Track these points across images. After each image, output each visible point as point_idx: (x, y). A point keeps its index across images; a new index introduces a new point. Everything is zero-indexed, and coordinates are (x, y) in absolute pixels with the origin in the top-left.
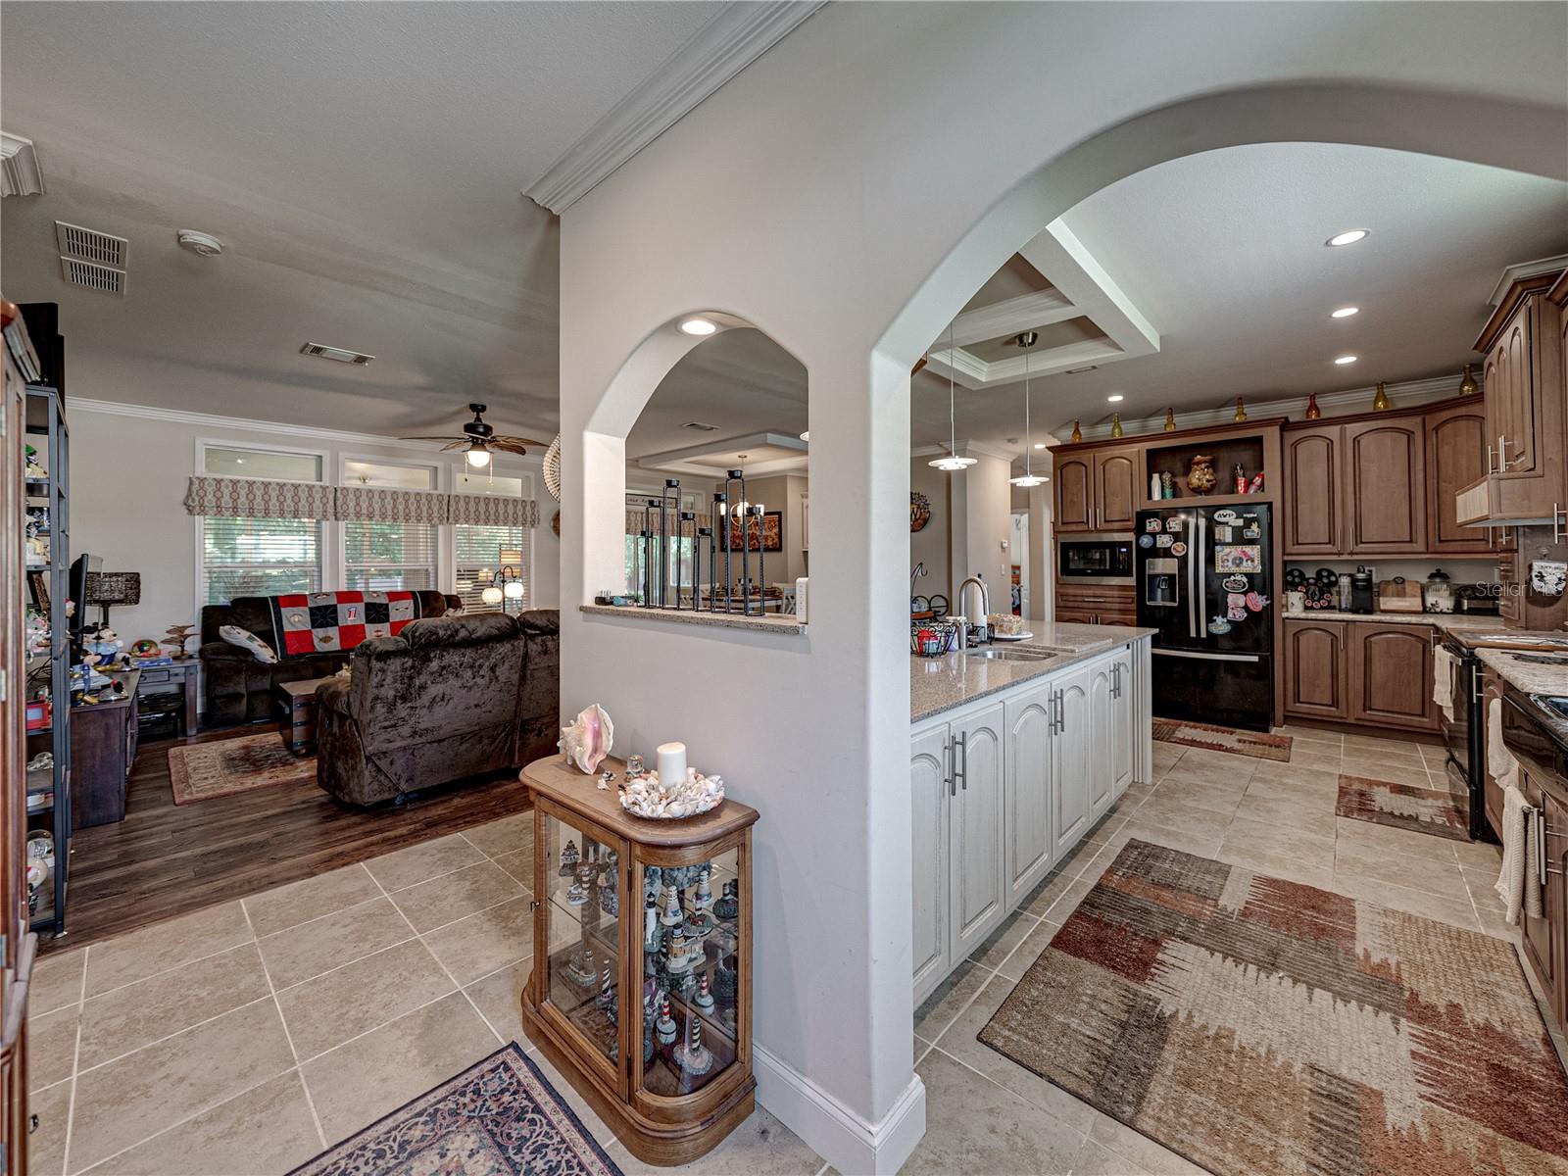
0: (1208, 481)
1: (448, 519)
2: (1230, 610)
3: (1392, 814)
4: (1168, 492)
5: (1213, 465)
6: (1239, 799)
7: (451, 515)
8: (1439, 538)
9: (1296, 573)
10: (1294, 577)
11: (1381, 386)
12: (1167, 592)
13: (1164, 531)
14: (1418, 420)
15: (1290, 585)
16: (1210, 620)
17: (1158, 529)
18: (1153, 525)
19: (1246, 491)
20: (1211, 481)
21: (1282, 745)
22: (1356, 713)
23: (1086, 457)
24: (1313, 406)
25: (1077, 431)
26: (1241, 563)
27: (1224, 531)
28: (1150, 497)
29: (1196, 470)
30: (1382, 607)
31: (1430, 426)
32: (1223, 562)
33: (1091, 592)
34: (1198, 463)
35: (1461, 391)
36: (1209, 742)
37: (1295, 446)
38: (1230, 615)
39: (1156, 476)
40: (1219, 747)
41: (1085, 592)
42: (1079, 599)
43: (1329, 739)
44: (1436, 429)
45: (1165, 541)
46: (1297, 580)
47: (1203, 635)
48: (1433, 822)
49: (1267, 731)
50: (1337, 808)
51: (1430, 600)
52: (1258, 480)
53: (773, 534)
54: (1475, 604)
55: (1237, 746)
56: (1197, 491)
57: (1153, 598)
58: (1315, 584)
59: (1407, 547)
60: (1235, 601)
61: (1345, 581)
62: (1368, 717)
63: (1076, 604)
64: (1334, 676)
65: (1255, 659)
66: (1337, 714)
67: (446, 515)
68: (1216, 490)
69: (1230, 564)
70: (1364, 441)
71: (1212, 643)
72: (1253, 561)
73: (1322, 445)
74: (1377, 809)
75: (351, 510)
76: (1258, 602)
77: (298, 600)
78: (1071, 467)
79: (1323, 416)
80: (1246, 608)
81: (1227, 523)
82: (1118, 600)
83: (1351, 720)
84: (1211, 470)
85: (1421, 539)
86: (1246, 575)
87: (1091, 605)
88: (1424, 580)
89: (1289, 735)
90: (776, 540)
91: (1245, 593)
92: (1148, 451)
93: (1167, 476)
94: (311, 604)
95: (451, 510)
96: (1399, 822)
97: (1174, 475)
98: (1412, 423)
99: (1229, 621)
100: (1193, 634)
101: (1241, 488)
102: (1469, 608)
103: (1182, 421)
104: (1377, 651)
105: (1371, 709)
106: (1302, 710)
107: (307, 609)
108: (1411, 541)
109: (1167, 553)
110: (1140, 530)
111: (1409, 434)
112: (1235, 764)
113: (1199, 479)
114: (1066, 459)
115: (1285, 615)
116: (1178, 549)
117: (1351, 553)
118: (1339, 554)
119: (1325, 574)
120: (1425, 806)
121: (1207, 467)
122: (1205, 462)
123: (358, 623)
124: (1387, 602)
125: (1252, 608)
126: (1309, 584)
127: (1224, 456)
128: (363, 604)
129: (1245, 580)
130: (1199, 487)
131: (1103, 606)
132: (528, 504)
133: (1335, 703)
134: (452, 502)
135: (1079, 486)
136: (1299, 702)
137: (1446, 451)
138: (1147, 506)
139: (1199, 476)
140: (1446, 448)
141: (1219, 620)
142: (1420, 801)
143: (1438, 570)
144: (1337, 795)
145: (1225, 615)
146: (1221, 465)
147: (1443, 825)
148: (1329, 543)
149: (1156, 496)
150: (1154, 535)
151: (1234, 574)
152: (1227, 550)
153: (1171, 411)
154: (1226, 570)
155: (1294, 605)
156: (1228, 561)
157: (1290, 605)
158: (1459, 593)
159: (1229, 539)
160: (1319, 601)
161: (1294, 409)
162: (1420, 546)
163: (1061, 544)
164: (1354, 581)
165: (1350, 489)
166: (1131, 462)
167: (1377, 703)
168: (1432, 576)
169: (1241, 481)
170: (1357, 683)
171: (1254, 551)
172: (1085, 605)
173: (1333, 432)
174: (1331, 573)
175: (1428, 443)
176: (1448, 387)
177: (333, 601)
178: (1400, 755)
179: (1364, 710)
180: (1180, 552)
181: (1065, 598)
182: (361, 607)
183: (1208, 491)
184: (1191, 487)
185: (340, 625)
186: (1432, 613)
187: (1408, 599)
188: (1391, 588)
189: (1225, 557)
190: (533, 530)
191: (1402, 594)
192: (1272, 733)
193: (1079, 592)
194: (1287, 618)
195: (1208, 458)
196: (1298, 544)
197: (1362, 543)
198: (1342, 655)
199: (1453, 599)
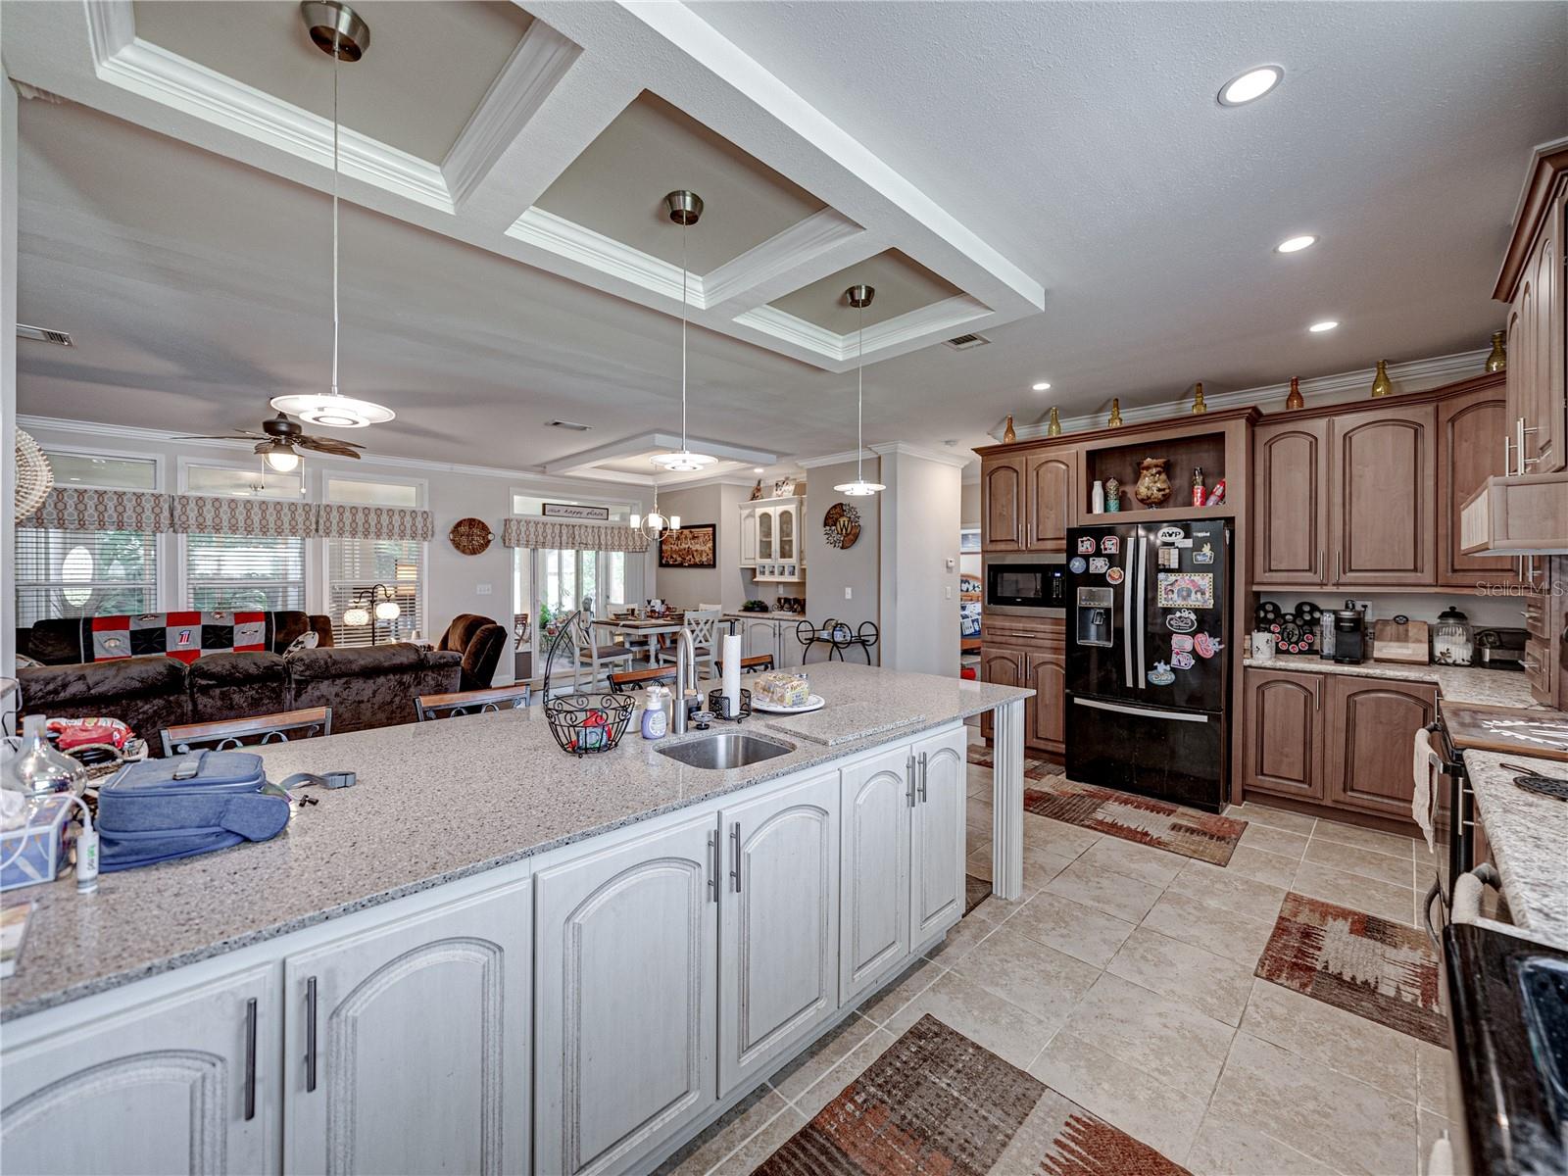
0: (1159, 490)
1: (317, 530)
2: (1174, 656)
3: (1338, 977)
4: (1113, 504)
5: (1168, 469)
6: (1124, 936)
7: (321, 527)
8: (1453, 565)
9: (1269, 607)
10: (1266, 612)
11: (1382, 366)
12: (1103, 629)
13: (1098, 553)
14: (1430, 408)
15: (1257, 623)
16: (1150, 667)
17: (1091, 550)
18: (1086, 545)
19: (1203, 503)
20: (1164, 490)
21: (1228, 836)
22: (1334, 794)
23: (1017, 460)
24: (1295, 394)
25: (1010, 430)
26: (1189, 595)
27: (1169, 554)
28: (1090, 510)
29: (1145, 476)
30: (1376, 654)
31: (1444, 417)
32: (1167, 594)
33: (1020, 626)
34: (1148, 468)
35: (1488, 368)
36: (1133, 827)
37: (1270, 444)
38: (1174, 662)
39: (1098, 485)
40: (1141, 837)
41: (1015, 625)
42: (1007, 633)
43: (1296, 827)
44: (1453, 420)
45: (1099, 565)
46: (1271, 616)
47: (1142, 685)
48: (1397, 999)
49: (1216, 811)
50: (1262, 963)
51: (1440, 647)
52: (1218, 490)
53: (707, 549)
54: (1500, 655)
55: (1166, 835)
56: (1147, 502)
57: (1085, 636)
58: (1294, 622)
59: (1411, 577)
60: (1181, 643)
61: (1328, 620)
62: (1348, 800)
63: (1003, 639)
64: (1307, 744)
65: (1204, 719)
66: (1309, 794)
67: (314, 526)
68: (1171, 501)
69: (1175, 596)
70: (1356, 438)
71: (1154, 695)
72: (1203, 593)
73: (1304, 443)
74: (1319, 968)
75: (192, 521)
76: (1209, 646)
77: (117, 623)
78: (1002, 473)
79: (1306, 406)
80: (1194, 652)
81: (1172, 544)
82: (1050, 636)
83: (1328, 802)
84: (1163, 476)
85: (1429, 567)
86: (1196, 611)
87: (1021, 641)
88: (1434, 621)
89: (1243, 819)
90: (711, 555)
91: (1193, 634)
92: (1087, 452)
93: (1112, 484)
94: (133, 627)
95: (321, 521)
96: (1346, 996)
97: (1121, 483)
98: (1422, 414)
99: (1173, 670)
100: (1130, 684)
101: (1197, 500)
102: (1491, 661)
103: (1131, 416)
104: (1363, 714)
105: (1353, 790)
106: (1266, 785)
107: (127, 633)
108: (1415, 570)
109: (1100, 580)
110: (1072, 552)
111: (1417, 429)
112: (1152, 867)
113: (1148, 488)
114: (995, 464)
115: (1247, 662)
116: (1114, 575)
117: (1337, 584)
118: (1322, 585)
119: (1307, 608)
120: (1394, 963)
121: (1159, 473)
122: (1156, 466)
123: (192, 647)
124: (1382, 649)
125: (1201, 653)
126: (1286, 622)
127: (1182, 458)
128: (200, 626)
129: (1193, 617)
130: (1149, 498)
131: (1033, 642)
132: (419, 514)
133: (1307, 778)
134: (322, 513)
135: (1010, 496)
136: (1263, 774)
137: (1464, 449)
138: (1086, 521)
139: (1149, 484)
140: (1465, 445)
141: (1161, 667)
142: (1390, 952)
143: (1453, 609)
144: (1269, 934)
145: (1168, 662)
146: (1178, 470)
147: (1412, 1006)
148: (1310, 570)
149: (1098, 508)
150: (1086, 557)
151: (1180, 610)
152: (1172, 577)
153: (1117, 403)
154: (1170, 604)
155: (1261, 650)
156: (1173, 591)
157: (1255, 649)
158: (1479, 639)
159: (1175, 565)
160: (1297, 643)
161: (1271, 399)
162: (1427, 576)
163: (989, 565)
164: (1338, 620)
165: (1338, 499)
166: (1068, 466)
167: (1361, 780)
168: (1444, 616)
169: (1198, 490)
170: (1335, 754)
171: (1205, 581)
172: (1013, 640)
173: (1318, 427)
174: (1314, 608)
175: (1442, 441)
176: (1470, 364)
177: (163, 623)
178: (1384, 858)
179: (1345, 790)
180: (1117, 580)
181: (992, 631)
182: (196, 631)
183: (1162, 503)
184: (1139, 497)
185: (168, 651)
186: (1441, 664)
187: (1410, 645)
188: (1391, 629)
189: (1169, 588)
190: (426, 543)
191: (1403, 638)
192: (1224, 815)
193: (1007, 624)
194: (1250, 667)
195: (1160, 461)
196: (1271, 571)
197: (1351, 570)
198: (1317, 718)
199: (1470, 646)
